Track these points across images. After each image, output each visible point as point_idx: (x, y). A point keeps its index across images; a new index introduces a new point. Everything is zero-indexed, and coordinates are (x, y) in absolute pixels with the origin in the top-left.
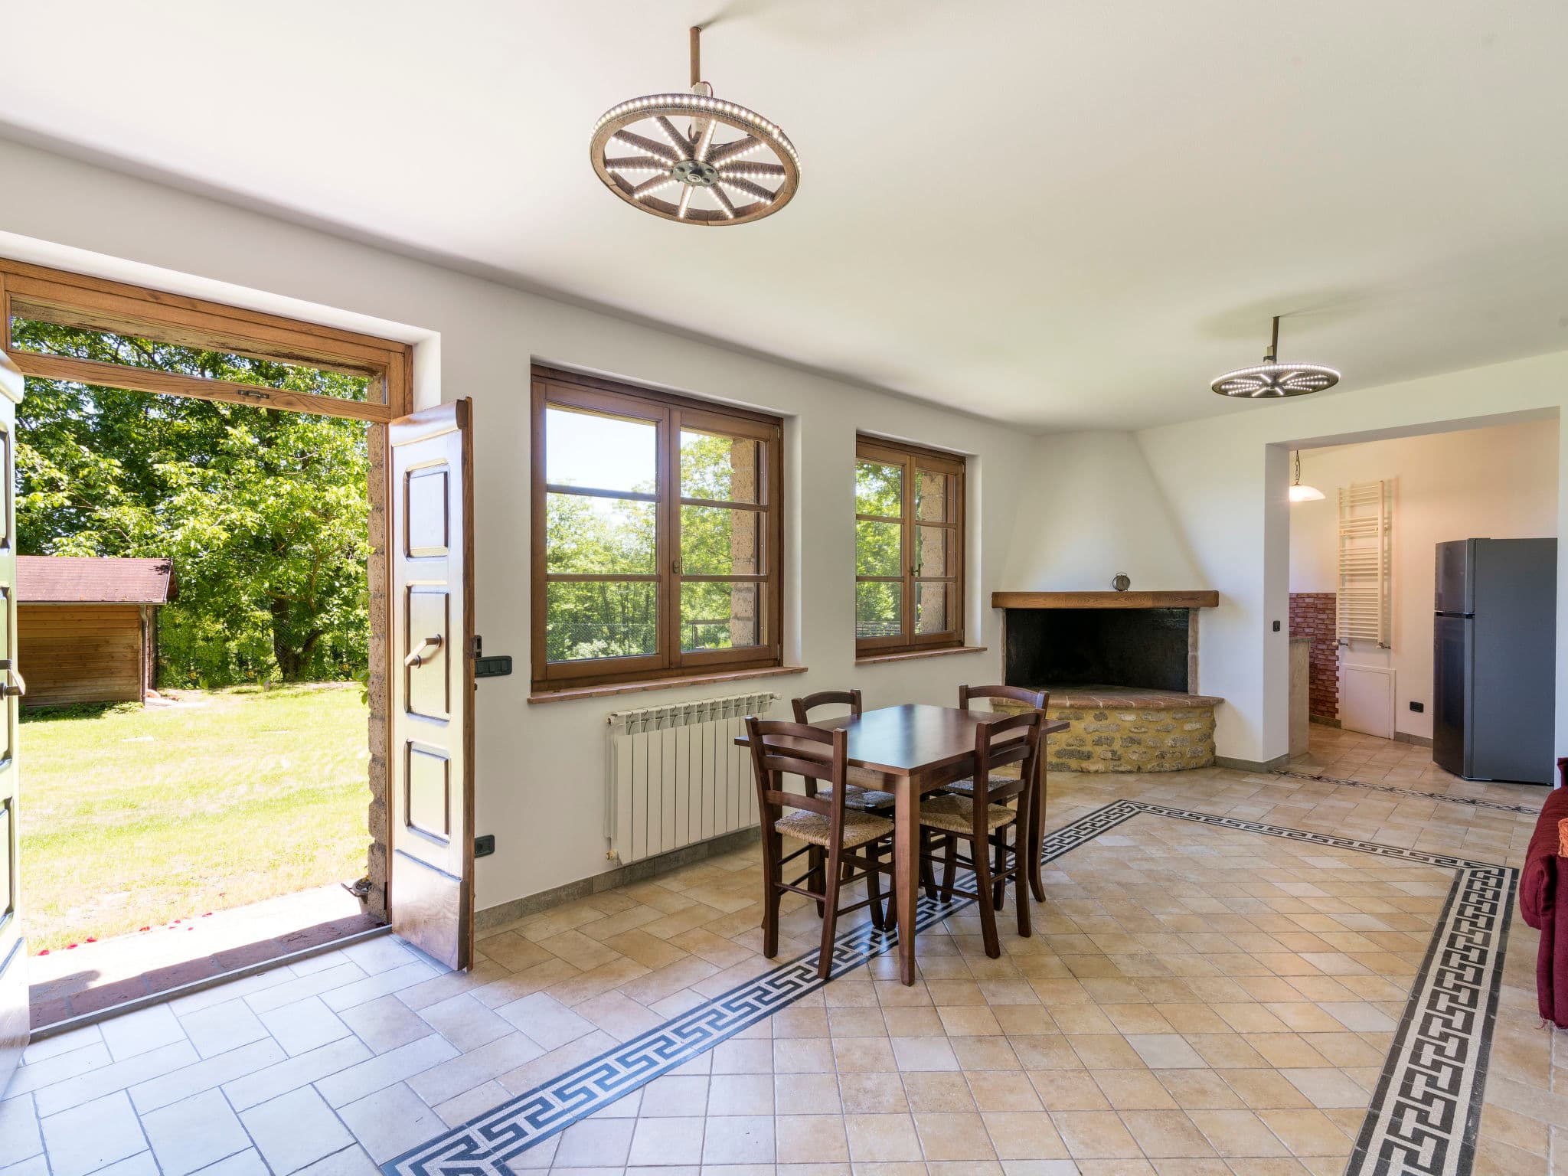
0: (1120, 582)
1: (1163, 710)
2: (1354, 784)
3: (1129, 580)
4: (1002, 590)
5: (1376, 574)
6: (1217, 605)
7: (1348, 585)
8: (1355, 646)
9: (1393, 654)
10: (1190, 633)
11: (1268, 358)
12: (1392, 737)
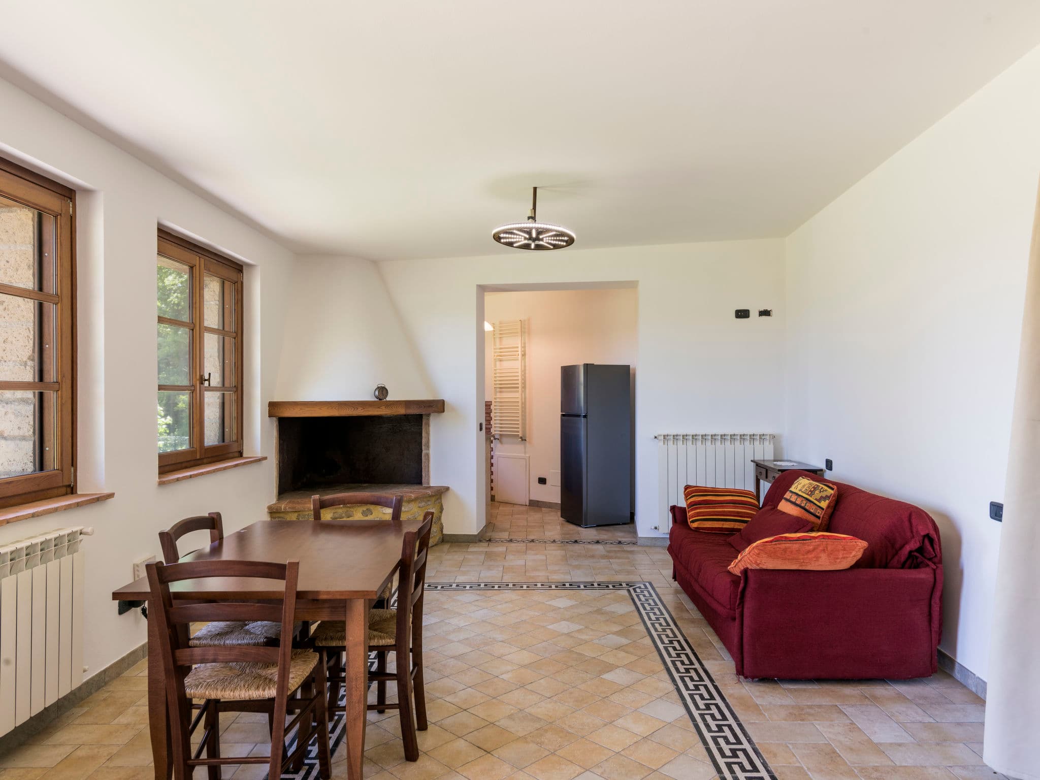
0: (380, 391)
1: (412, 500)
2: (533, 541)
3: (387, 390)
4: (275, 400)
5: (518, 388)
6: (444, 411)
7: (498, 395)
8: (504, 440)
9: (527, 444)
10: (424, 434)
11: (529, 218)
12: (528, 504)
